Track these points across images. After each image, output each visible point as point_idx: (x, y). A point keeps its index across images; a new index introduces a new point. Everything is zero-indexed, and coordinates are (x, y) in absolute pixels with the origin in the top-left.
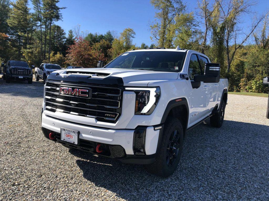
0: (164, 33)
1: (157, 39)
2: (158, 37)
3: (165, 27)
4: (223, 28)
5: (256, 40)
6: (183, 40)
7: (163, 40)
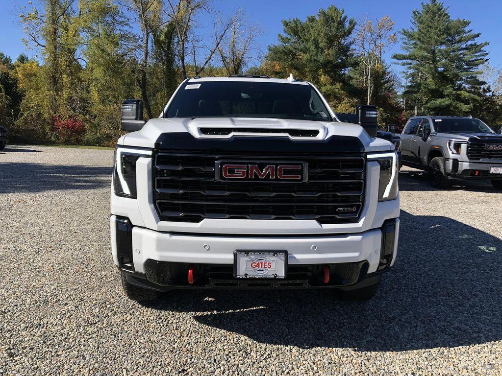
0: (55, 33)
1: (39, 44)
2: (43, 42)
3: (54, 21)
4: (170, 35)
5: (224, 59)
6: (103, 50)
7: (56, 49)
